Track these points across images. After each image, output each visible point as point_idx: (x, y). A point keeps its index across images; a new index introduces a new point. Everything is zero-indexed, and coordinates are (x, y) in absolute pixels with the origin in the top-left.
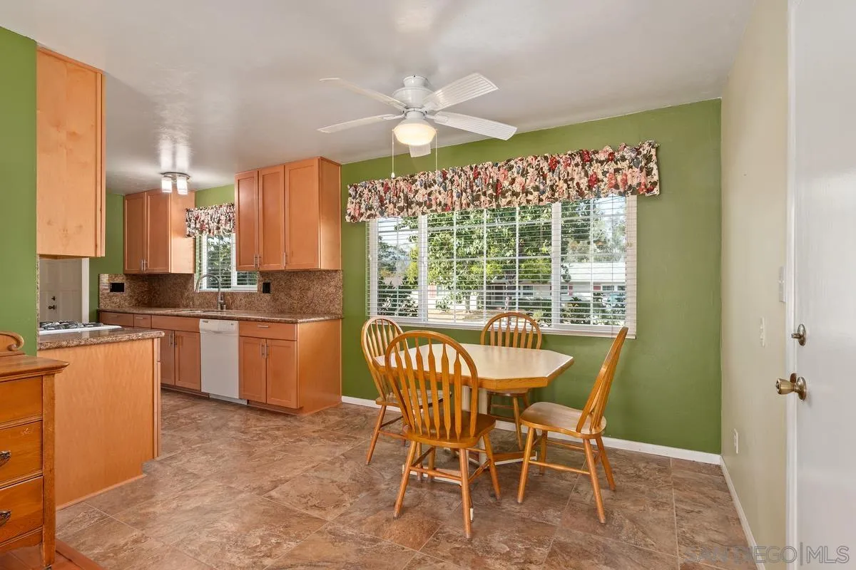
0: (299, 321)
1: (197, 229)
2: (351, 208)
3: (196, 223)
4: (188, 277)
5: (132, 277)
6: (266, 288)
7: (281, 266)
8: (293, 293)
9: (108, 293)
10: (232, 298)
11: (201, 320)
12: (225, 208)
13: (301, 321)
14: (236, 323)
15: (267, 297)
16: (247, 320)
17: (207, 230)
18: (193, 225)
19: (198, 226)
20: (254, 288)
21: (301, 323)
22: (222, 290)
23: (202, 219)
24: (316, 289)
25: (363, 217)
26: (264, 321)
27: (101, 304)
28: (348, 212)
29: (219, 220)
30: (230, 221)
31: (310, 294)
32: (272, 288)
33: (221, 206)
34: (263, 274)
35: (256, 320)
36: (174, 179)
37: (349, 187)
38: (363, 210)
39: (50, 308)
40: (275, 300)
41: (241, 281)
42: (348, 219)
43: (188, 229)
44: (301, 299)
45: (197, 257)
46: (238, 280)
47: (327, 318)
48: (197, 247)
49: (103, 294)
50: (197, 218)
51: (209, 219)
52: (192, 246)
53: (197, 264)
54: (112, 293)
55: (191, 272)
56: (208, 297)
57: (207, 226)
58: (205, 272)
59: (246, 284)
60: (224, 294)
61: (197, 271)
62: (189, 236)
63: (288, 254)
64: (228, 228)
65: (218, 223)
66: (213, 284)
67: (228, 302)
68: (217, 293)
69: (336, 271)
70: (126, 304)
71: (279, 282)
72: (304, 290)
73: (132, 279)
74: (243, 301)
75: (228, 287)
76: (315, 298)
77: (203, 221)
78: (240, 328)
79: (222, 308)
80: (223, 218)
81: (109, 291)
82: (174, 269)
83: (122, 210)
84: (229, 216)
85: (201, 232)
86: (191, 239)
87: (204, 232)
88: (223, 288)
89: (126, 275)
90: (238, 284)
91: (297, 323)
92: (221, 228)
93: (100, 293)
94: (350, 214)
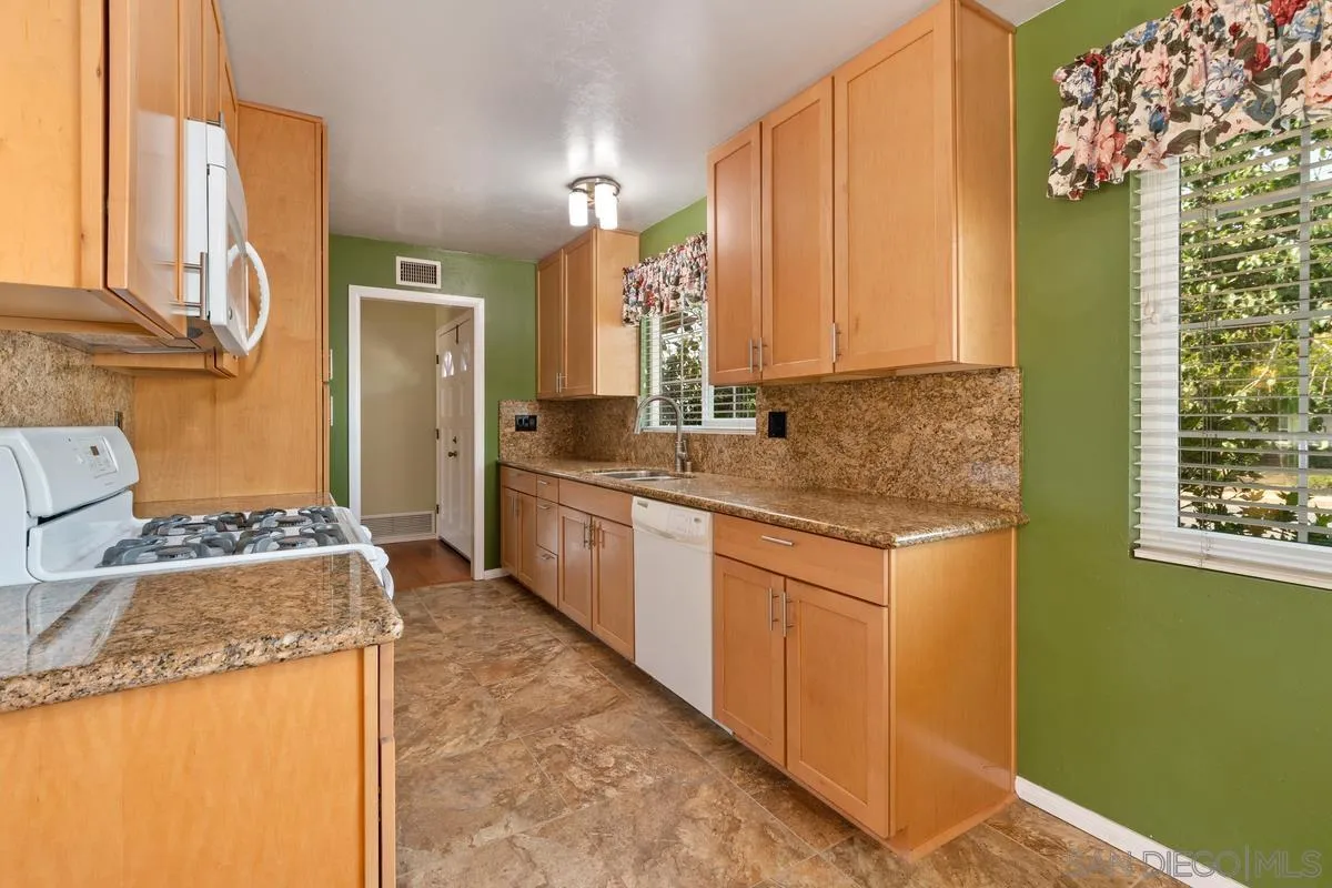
0: (899, 539)
1: (639, 304)
2: (1072, 143)
3: (637, 294)
4: (627, 403)
5: (549, 404)
6: (777, 425)
7: (823, 364)
8: (846, 438)
9: (512, 433)
10: (704, 447)
11: (636, 499)
12: (690, 249)
13: (905, 539)
14: (706, 517)
15: (780, 446)
16: (733, 513)
17: (657, 303)
18: (633, 298)
19: (641, 298)
20: (748, 426)
21: (903, 546)
22: (685, 428)
23: (649, 282)
24: (918, 429)
25: (1142, 155)
26: (777, 523)
27: (502, 452)
28: (1062, 158)
29: (678, 279)
30: (698, 274)
31: (899, 442)
32: (791, 425)
33: (682, 248)
34: (772, 390)
35: (756, 519)
36: (589, 192)
37: (1061, 73)
38: (1139, 132)
39: (451, 454)
40: (798, 455)
41: (722, 410)
42: (1059, 184)
43: (625, 307)
44: (871, 456)
45: (644, 365)
46: (716, 408)
47: (981, 526)
48: (644, 344)
49: (505, 435)
50: (639, 283)
51: (661, 280)
52: (635, 342)
53: (643, 378)
54: (518, 433)
55: (631, 392)
56: (659, 442)
57: (656, 295)
58: (656, 390)
59: (731, 416)
60: (687, 438)
61: (643, 391)
62: (627, 320)
63: (844, 329)
64: (694, 292)
65: (677, 283)
66: (669, 414)
67: (692, 456)
68: (675, 435)
69: (995, 372)
70: (540, 452)
71: (809, 410)
72: (880, 432)
73: (549, 409)
74: (726, 455)
75: (694, 423)
76: (918, 455)
77: (650, 287)
78: (717, 535)
79: (684, 468)
80: (685, 272)
81: (513, 429)
82: (602, 388)
83: (533, 288)
84: (698, 266)
85: (646, 310)
86: (630, 327)
87: (652, 309)
88: (686, 423)
89: (540, 401)
90: (716, 416)
91: (889, 546)
92: (682, 294)
93: (501, 433)
94: (1066, 169)
